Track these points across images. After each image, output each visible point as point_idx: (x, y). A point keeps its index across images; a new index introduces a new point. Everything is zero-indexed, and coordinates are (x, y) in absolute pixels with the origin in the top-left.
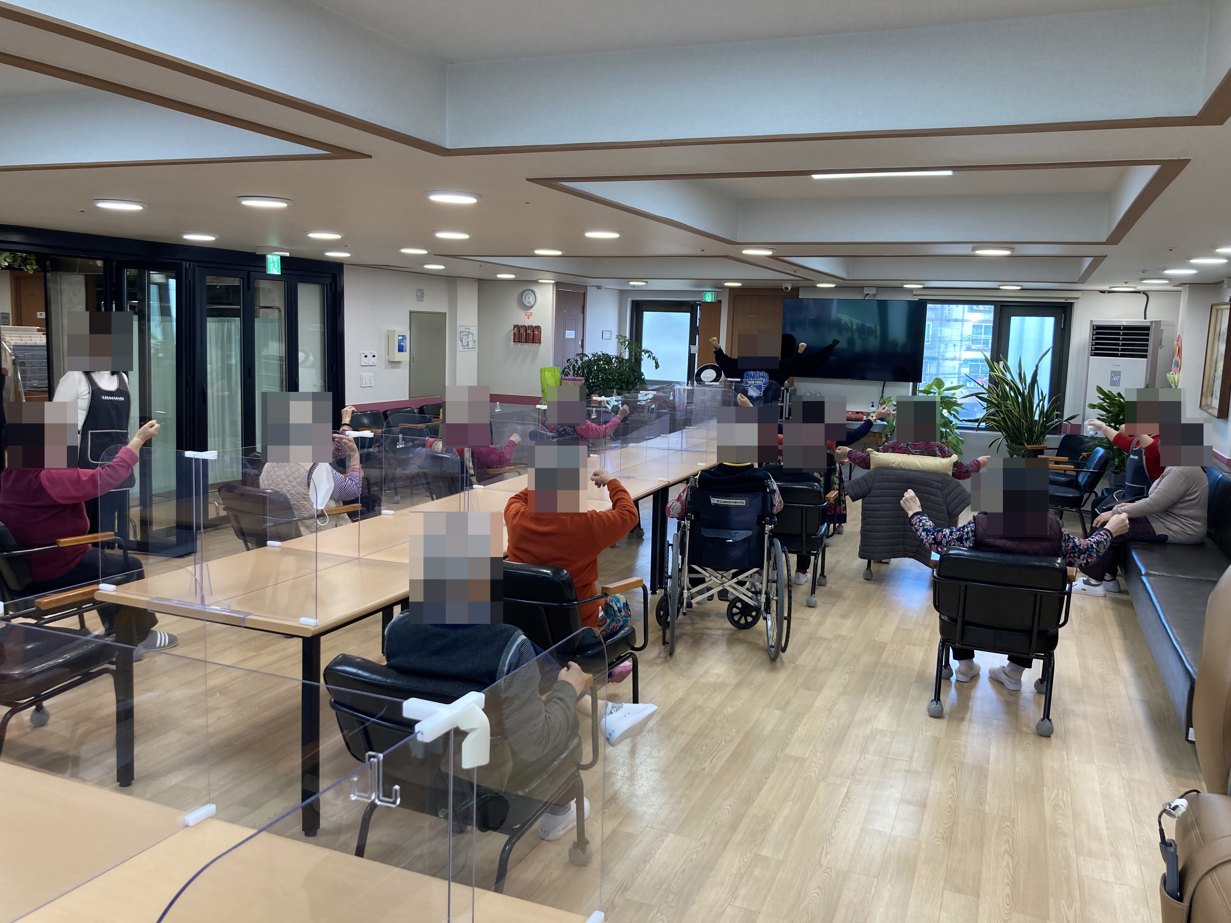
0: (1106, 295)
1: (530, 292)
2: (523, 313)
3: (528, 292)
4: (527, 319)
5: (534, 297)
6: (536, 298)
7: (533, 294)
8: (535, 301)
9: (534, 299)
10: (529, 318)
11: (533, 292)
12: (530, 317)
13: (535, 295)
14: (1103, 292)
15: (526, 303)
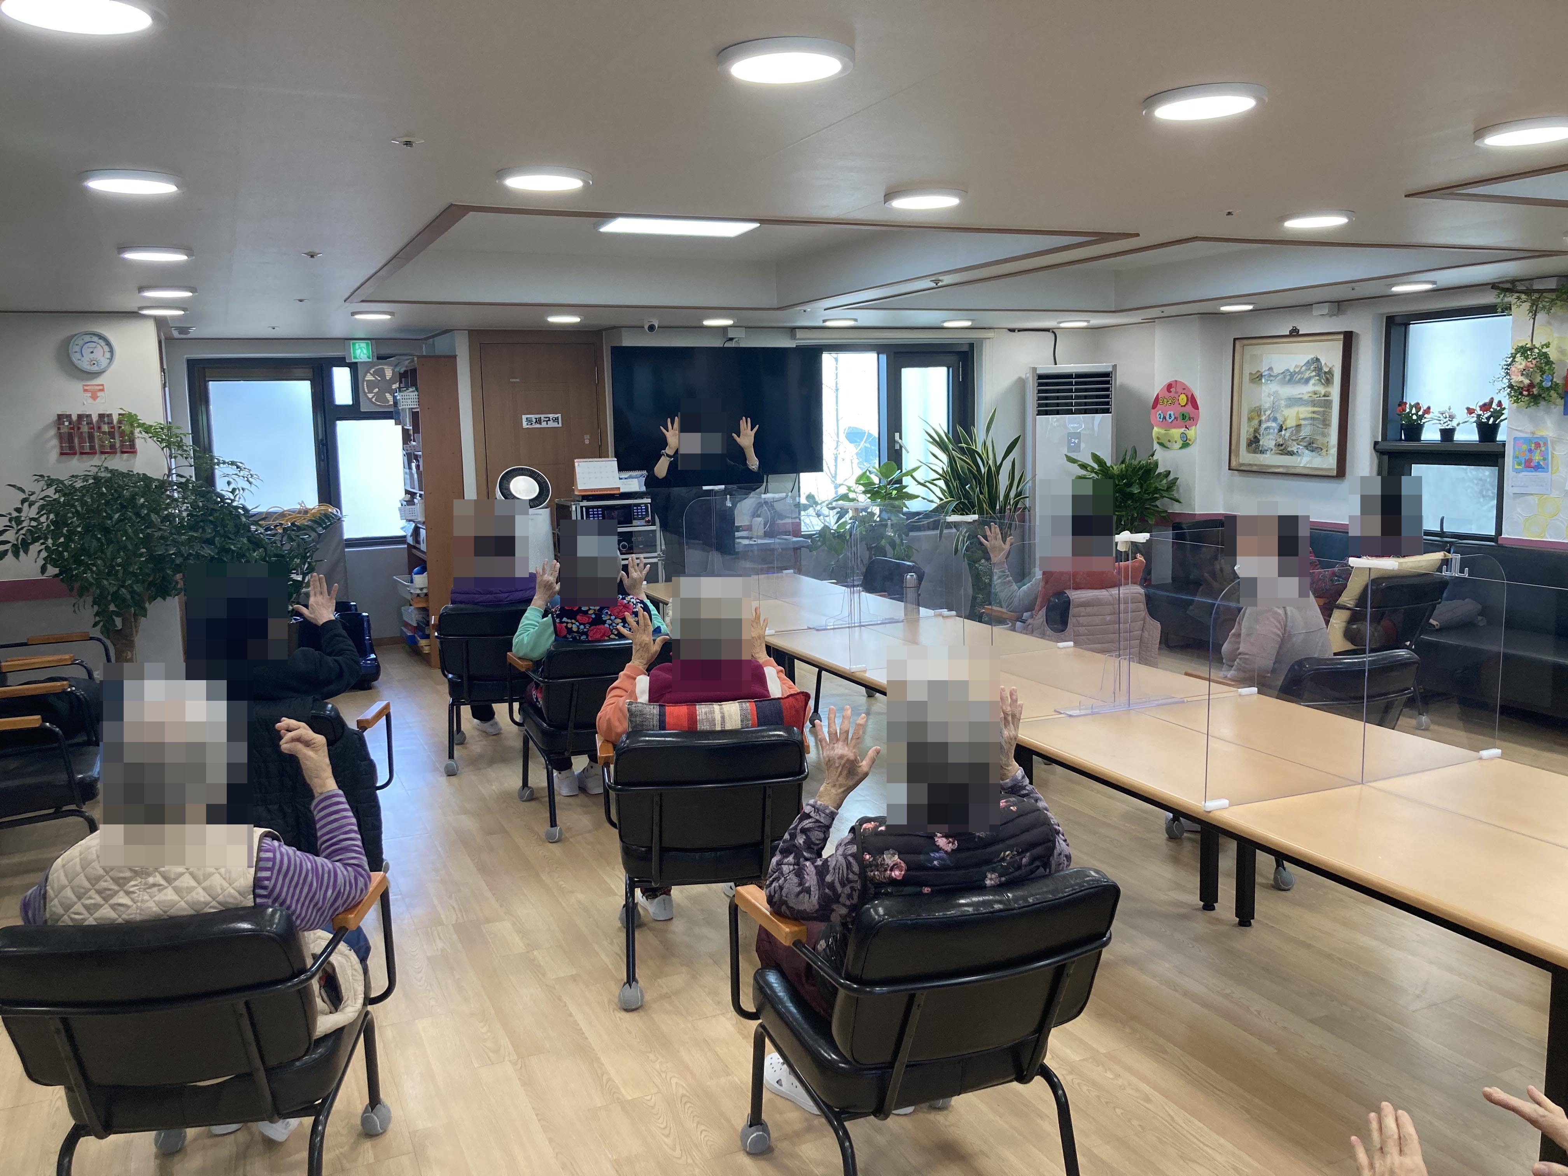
0: (1016, 334)
1: (95, 339)
2: (76, 387)
3: (87, 338)
4: (91, 401)
5: (107, 348)
6: (112, 351)
7: (102, 343)
8: (111, 359)
9: (108, 355)
10: (94, 397)
11: (101, 337)
12: (99, 394)
13: (108, 343)
14: (1012, 330)
15: (85, 365)
